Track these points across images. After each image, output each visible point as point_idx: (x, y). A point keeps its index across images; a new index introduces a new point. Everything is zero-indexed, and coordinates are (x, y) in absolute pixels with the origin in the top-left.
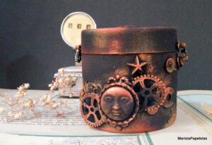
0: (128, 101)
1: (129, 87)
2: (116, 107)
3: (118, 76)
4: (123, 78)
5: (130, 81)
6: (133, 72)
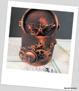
1: (34, 53)
2: (29, 59)
3: (32, 48)
4: (33, 49)
5: (36, 50)
6: (37, 47)
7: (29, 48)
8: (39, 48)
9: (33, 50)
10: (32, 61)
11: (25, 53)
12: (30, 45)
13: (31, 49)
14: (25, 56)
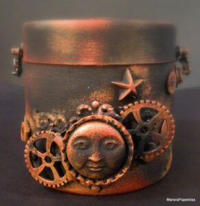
0: (116, 145)
1: (116, 123)
3: (95, 103)
4: (104, 106)
5: (117, 111)
6: (123, 95)
7: (81, 107)
8: (131, 98)
9: (105, 111)
10: (111, 163)
12: (88, 93)
13: (95, 109)
14: (74, 146)
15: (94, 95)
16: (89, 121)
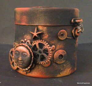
3: (25, 40)
5: (31, 43)
8: (35, 38)
9: (28, 43)
11: (15, 49)
15: (25, 36)
16: (20, 45)
